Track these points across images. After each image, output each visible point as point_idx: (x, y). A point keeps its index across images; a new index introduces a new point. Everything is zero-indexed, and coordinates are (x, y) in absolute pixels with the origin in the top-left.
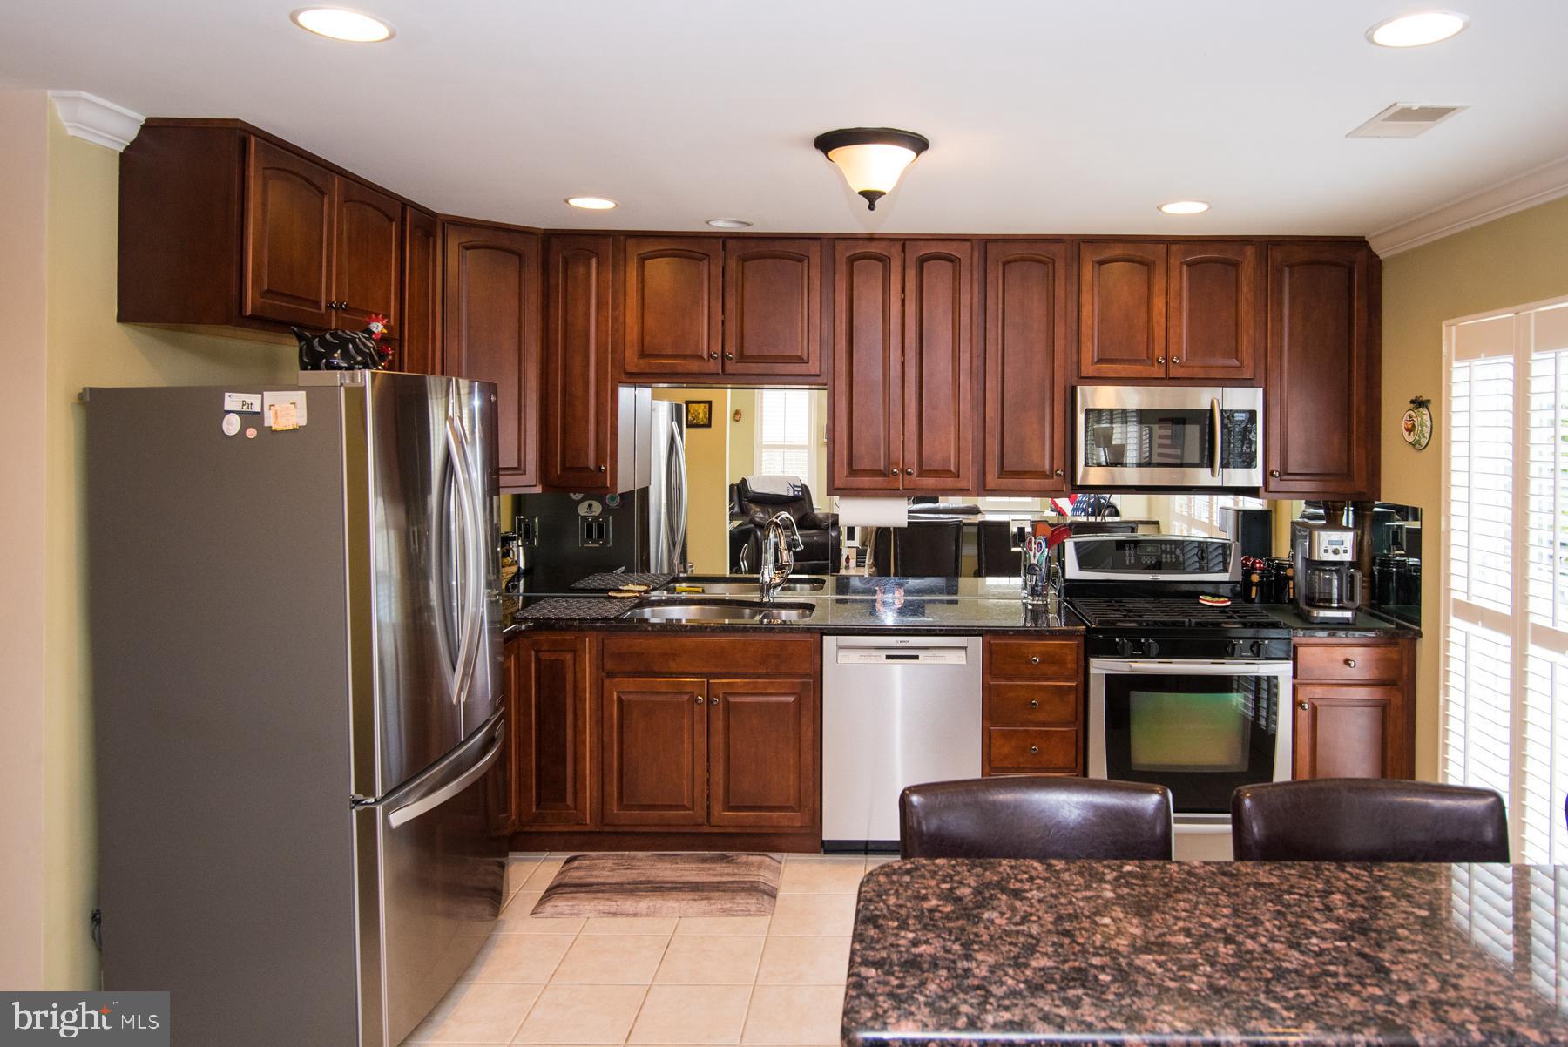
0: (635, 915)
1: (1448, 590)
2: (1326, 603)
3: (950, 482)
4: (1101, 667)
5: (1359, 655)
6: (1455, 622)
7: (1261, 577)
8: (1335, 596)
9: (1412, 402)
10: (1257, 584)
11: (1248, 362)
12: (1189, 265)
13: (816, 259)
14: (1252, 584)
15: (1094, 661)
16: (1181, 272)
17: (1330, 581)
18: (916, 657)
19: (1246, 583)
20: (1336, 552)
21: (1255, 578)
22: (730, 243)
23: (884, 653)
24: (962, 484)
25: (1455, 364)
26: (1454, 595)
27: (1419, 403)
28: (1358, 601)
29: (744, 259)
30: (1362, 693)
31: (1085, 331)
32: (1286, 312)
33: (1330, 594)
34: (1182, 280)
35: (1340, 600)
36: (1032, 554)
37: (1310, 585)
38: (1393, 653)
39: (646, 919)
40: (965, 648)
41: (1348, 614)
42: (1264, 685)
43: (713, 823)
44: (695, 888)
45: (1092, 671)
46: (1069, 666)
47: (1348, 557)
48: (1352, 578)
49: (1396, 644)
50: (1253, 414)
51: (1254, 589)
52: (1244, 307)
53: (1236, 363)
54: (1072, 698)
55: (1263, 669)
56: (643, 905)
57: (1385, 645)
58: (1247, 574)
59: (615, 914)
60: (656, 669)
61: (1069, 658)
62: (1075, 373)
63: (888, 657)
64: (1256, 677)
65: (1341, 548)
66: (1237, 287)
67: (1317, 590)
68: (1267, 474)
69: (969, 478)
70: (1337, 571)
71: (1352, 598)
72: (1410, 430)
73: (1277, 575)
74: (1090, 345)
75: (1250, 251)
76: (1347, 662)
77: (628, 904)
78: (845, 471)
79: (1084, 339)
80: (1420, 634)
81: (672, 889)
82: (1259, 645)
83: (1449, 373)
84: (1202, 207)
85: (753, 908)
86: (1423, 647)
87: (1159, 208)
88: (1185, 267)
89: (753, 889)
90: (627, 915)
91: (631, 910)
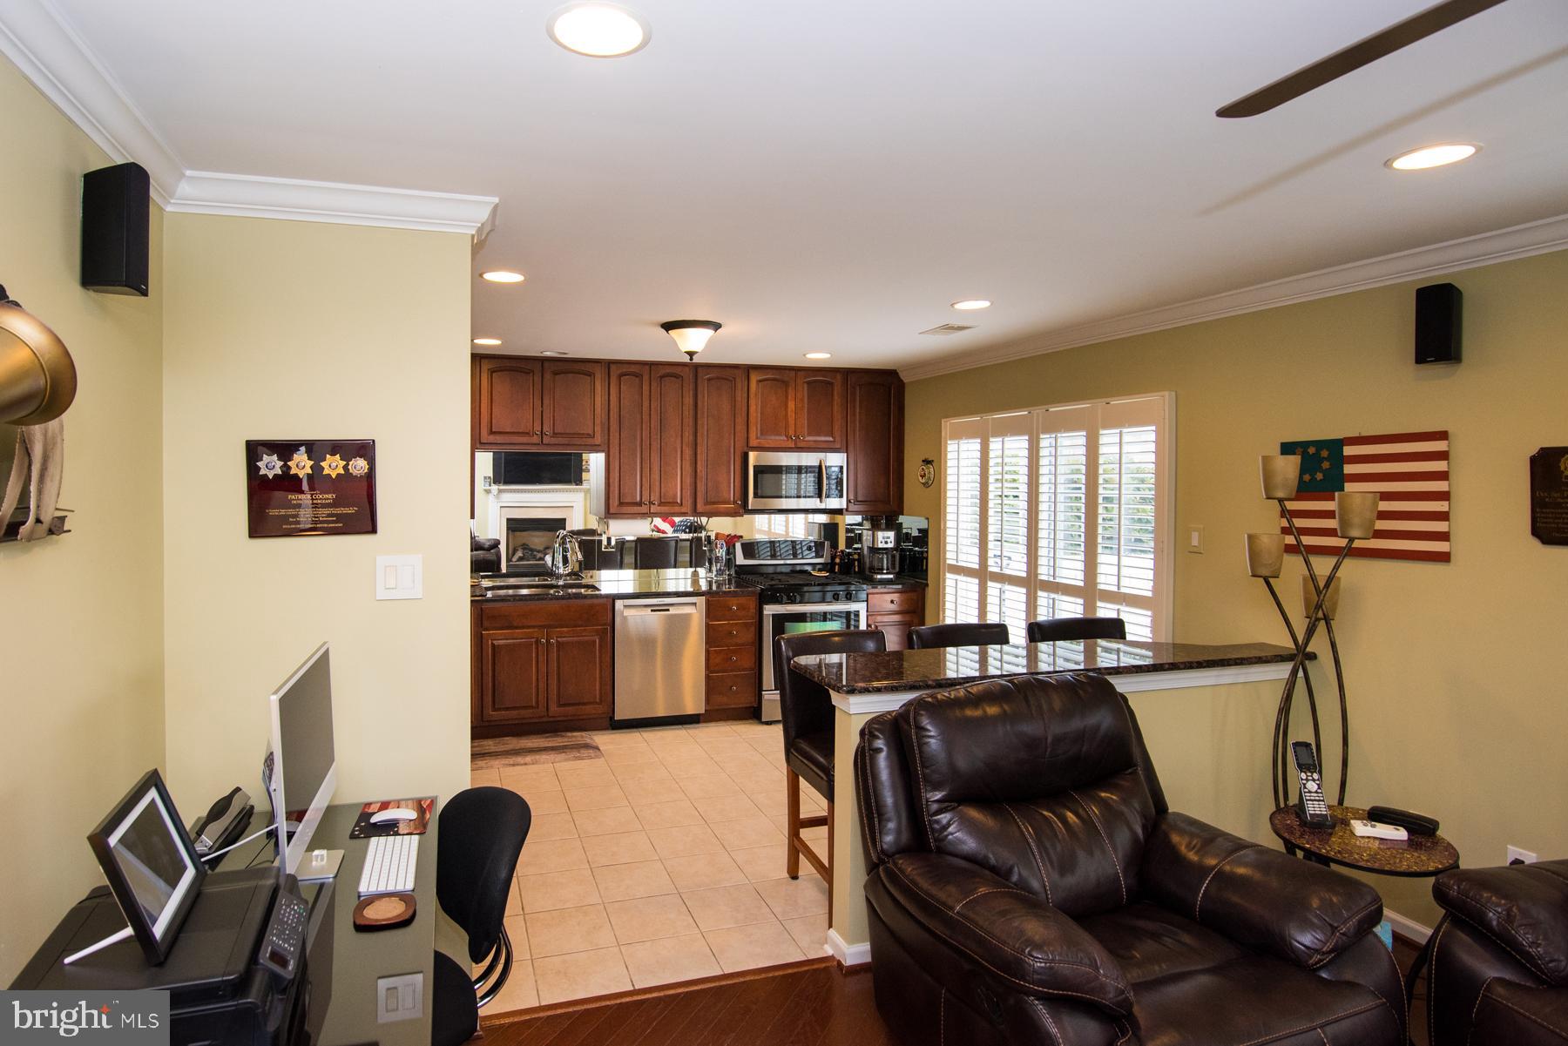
0: (526, 764)
1: (945, 559)
2: (880, 571)
3: (677, 509)
4: (770, 610)
5: (895, 597)
6: (948, 575)
7: (841, 559)
8: (885, 567)
9: (923, 461)
10: (838, 564)
11: (838, 439)
12: (808, 383)
13: (598, 376)
14: (836, 564)
15: (766, 607)
16: (803, 388)
17: (882, 559)
18: (668, 610)
19: (833, 564)
20: (886, 543)
21: (837, 560)
22: (546, 364)
23: (649, 609)
24: (683, 510)
25: (949, 442)
26: (948, 562)
27: (927, 462)
28: (897, 569)
29: (556, 373)
30: (896, 618)
31: (752, 419)
32: (858, 411)
33: (882, 566)
34: (804, 391)
35: (887, 569)
36: (717, 550)
37: (871, 562)
38: (914, 595)
39: (533, 766)
40: (695, 604)
41: (891, 576)
42: (852, 617)
43: (550, 715)
44: (553, 749)
45: (765, 612)
46: (752, 611)
47: (891, 545)
48: (894, 556)
49: (915, 591)
50: (841, 468)
51: (837, 567)
52: (836, 408)
53: (831, 439)
54: (753, 629)
55: (852, 607)
56: (528, 759)
57: (910, 591)
58: (833, 558)
59: (514, 765)
60: (515, 624)
61: (751, 607)
62: (745, 444)
63: (652, 611)
64: (847, 612)
65: (889, 541)
66: (832, 395)
67: (876, 564)
68: (849, 501)
69: (687, 507)
70: (886, 553)
71: (894, 568)
72: (922, 477)
73: (849, 559)
74: (755, 429)
75: (839, 376)
76: (892, 602)
77: (520, 759)
78: (617, 503)
79: (751, 425)
80: (927, 585)
81: (541, 750)
82: (838, 595)
83: (946, 447)
84: (828, 356)
85: (593, 755)
86: (930, 592)
87: (804, 355)
88: (806, 385)
89: (587, 746)
90: (522, 765)
91: (522, 762)
